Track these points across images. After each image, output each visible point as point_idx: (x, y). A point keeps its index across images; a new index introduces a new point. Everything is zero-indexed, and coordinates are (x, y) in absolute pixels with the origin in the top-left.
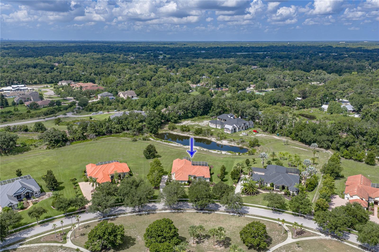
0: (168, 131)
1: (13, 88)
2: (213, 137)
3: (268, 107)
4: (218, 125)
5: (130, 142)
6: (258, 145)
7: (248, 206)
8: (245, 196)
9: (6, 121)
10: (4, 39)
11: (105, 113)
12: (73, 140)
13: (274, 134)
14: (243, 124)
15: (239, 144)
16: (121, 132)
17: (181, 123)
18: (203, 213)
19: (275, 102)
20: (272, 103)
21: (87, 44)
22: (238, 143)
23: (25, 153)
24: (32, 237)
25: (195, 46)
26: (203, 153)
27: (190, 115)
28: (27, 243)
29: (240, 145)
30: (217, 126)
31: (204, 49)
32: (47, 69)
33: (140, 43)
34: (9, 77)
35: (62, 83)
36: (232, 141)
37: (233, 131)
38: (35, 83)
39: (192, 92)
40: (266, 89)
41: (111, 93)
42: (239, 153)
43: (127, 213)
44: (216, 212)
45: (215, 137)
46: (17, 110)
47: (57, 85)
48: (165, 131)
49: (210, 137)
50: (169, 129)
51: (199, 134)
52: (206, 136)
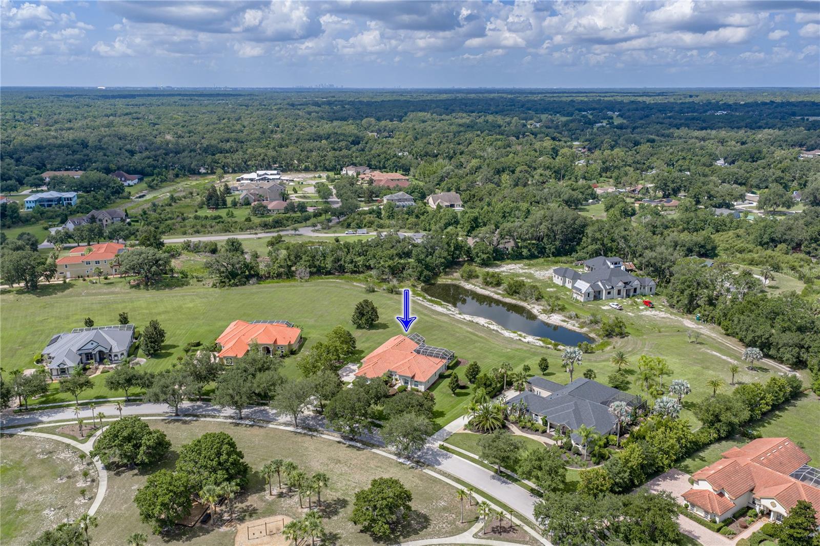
0: (459, 280)
1: (258, 175)
2: (539, 305)
3: (750, 251)
4: (567, 280)
5: (361, 292)
6: (622, 335)
7: (454, 452)
8: (470, 432)
9: (199, 233)
10: (335, 87)
11: (371, 234)
12: (268, 277)
13: (690, 316)
14: (621, 284)
15: (582, 327)
16: (363, 272)
17: (497, 266)
18: (350, 446)
19: (774, 242)
20: (767, 243)
21: (473, 96)
22: (582, 325)
23: (177, 289)
24: (50, 422)
25: (713, 98)
26: (480, 334)
28: (36, 431)
29: (585, 330)
30: (564, 282)
31: (727, 106)
32: (343, 144)
33: (568, 93)
34: (262, 155)
35: (348, 172)
36: (571, 318)
38: (307, 170)
39: (592, 203)
40: (789, 207)
41: (410, 194)
42: (556, 345)
43: (218, 417)
44: (374, 450)
45: (543, 306)
46: (232, 216)
47: (340, 174)
48: (452, 279)
49: (533, 303)
50: (462, 277)
51: (512, 295)
52: (525, 301)
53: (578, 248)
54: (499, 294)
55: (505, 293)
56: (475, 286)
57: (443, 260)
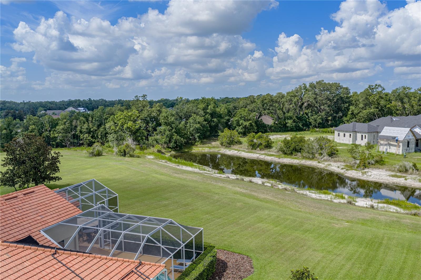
0: (218, 147)
2: (335, 161)
4: (359, 135)
27: (290, 123)
30: (355, 139)
36: (406, 171)
37: (413, 145)
45: (344, 161)
49: (325, 161)
50: (222, 144)
51: (291, 154)
52: (313, 158)
53: (345, 119)
54: (272, 155)
55: (281, 153)
56: (239, 151)
57: (198, 126)
